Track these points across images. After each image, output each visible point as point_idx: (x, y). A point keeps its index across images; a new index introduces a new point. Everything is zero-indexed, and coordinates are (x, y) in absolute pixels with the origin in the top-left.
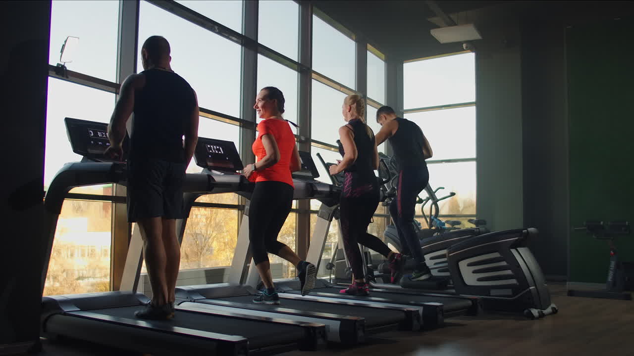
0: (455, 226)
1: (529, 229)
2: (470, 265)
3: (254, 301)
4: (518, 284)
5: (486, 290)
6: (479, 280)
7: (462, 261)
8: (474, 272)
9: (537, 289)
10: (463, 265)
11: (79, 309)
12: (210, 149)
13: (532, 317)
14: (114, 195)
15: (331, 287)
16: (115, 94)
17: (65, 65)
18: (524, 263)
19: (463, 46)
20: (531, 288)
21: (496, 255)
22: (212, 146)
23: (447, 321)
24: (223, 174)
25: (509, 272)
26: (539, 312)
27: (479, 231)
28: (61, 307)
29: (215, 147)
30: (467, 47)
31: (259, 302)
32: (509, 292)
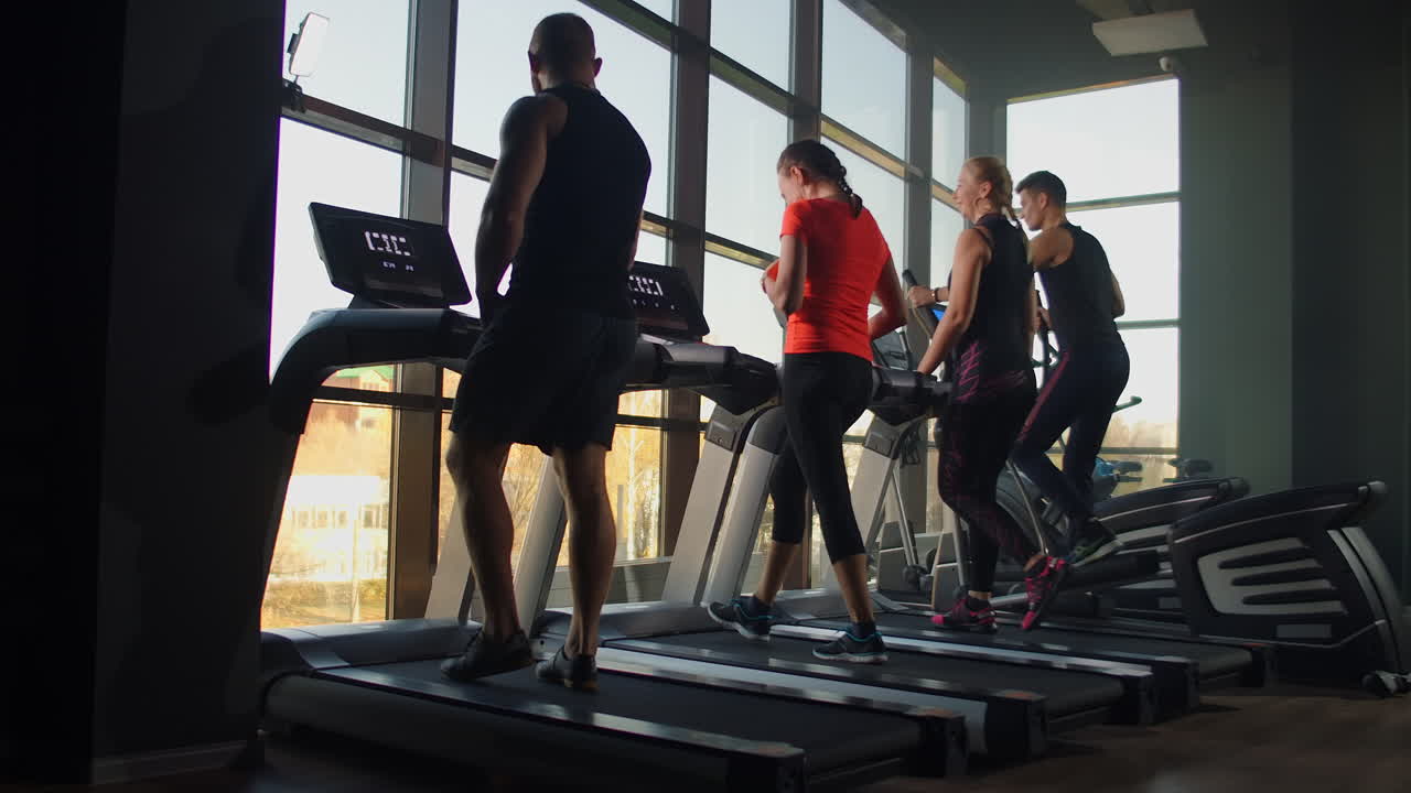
0: (1128, 474)
1: (1371, 484)
2: (1224, 566)
3: (815, 654)
4: (1346, 612)
5: (1265, 626)
6: (1249, 601)
7: (1204, 558)
8: (1238, 582)
9: (1391, 627)
10: (1208, 566)
11: (347, 664)
12: (634, 283)
13: (1381, 690)
14: (399, 391)
15: (896, 613)
16: (400, 157)
17: (298, 83)
18: (1360, 565)
19: (1159, 65)
20: (1377, 623)
21: (1292, 543)
22: (638, 279)
23: (1207, 699)
24: (670, 343)
25: (1324, 584)
26: (1396, 680)
27: (1230, 487)
28: (304, 657)
29: (644, 280)
30: (1168, 66)
31: (832, 657)
32: (1323, 631)
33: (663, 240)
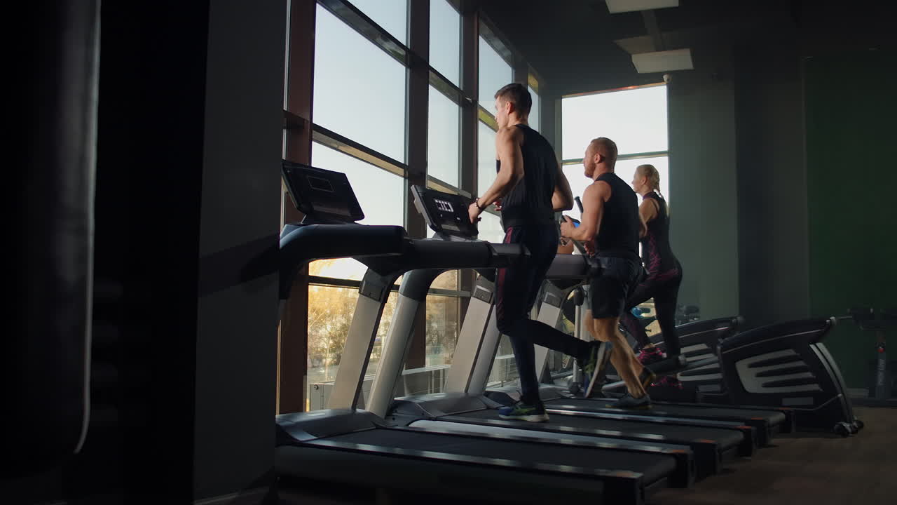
2: (752, 366)
4: (821, 390)
5: (775, 399)
6: (766, 385)
7: (740, 361)
8: (759, 375)
9: (845, 398)
10: (742, 367)
11: (315, 438)
13: (845, 433)
18: (827, 364)
19: (662, 79)
20: (838, 396)
21: (791, 352)
25: (809, 375)
26: (852, 428)
27: (737, 321)
29: (443, 203)
32: (810, 401)
33: (403, 179)
